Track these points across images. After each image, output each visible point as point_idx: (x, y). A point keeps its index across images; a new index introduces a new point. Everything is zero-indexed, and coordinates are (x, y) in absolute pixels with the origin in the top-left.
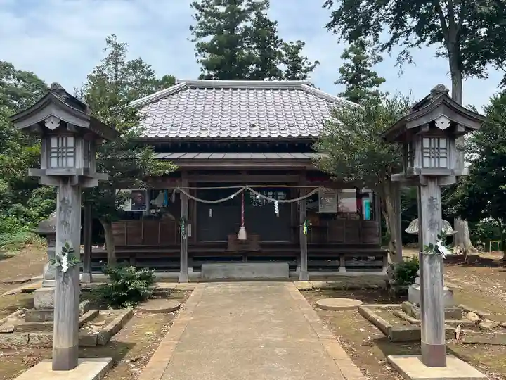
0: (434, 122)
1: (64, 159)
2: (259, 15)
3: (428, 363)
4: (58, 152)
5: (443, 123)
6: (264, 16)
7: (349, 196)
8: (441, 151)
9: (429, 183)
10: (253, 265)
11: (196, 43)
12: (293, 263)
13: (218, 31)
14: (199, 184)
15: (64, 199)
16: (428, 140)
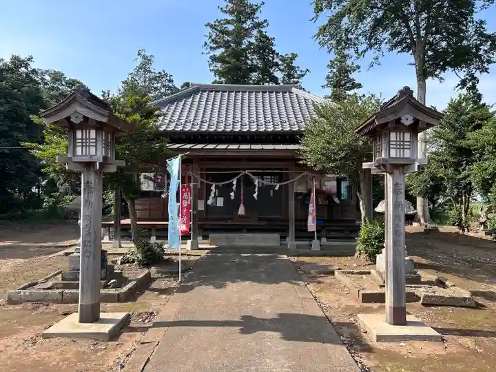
0: (400, 119)
1: (87, 148)
2: (260, 32)
4: (82, 142)
5: (407, 120)
6: (264, 33)
7: (330, 180)
8: (406, 143)
9: (395, 171)
10: (250, 235)
11: (209, 55)
12: (283, 234)
13: (226, 45)
14: (208, 170)
15: (88, 182)
16: (395, 134)
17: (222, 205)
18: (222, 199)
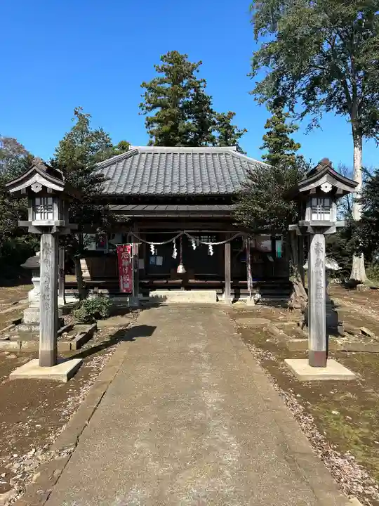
0: (319, 187)
1: (46, 214)
2: (197, 91)
3: (312, 364)
4: (41, 209)
5: (326, 187)
6: (202, 93)
7: (266, 239)
8: (326, 208)
10: (189, 292)
11: (146, 116)
12: (220, 291)
15: (46, 243)
16: (316, 199)
17: (161, 264)
18: (161, 258)
